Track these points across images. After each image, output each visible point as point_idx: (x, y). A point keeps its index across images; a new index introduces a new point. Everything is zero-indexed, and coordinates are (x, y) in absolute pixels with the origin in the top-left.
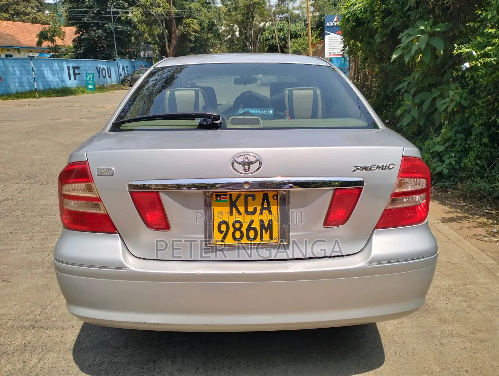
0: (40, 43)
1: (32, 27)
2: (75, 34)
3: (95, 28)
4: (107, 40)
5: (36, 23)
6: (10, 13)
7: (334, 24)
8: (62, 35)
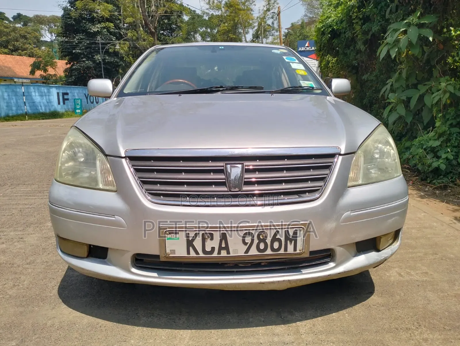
0: (32, 72)
1: (28, 60)
2: (66, 65)
3: (84, 59)
4: (95, 70)
5: (33, 57)
6: (9, 49)
7: (305, 49)
8: (53, 65)
